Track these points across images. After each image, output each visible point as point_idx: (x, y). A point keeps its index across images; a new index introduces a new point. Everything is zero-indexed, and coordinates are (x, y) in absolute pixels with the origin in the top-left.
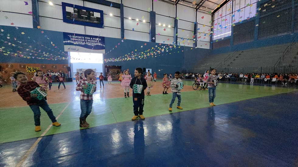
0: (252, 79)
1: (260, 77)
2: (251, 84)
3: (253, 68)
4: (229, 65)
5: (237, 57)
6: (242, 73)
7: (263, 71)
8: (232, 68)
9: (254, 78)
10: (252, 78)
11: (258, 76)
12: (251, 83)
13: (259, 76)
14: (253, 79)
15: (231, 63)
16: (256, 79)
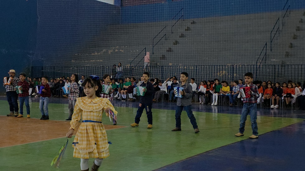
0: (215, 96)
1: (231, 89)
2: (213, 110)
3: (216, 67)
4: (163, 57)
5: (182, 36)
6: (193, 79)
7: (235, 75)
8: (170, 64)
9: (219, 93)
10: (215, 92)
11: (226, 89)
12: (213, 107)
13: (228, 87)
14: (217, 94)
15: (170, 50)
16: (223, 96)
